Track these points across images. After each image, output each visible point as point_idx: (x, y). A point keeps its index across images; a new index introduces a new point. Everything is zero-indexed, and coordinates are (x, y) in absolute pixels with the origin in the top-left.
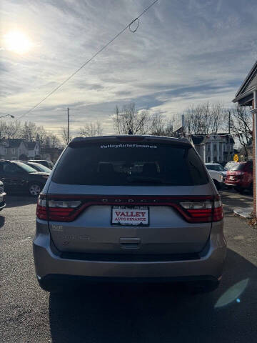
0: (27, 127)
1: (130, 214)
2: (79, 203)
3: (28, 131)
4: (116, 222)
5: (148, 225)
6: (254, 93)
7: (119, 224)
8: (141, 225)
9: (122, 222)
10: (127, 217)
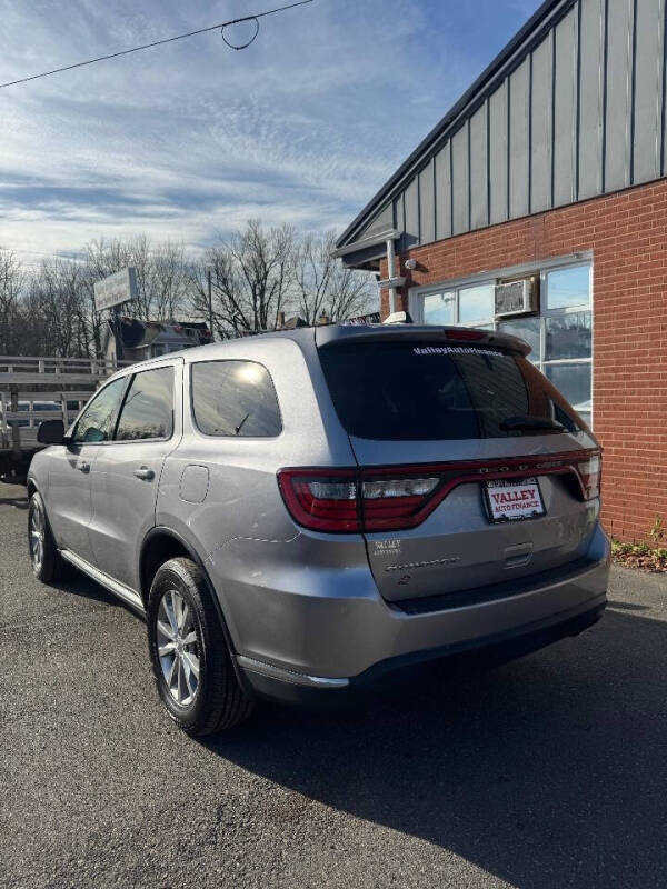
1: (513, 496)
2: (434, 481)
4: (496, 515)
5: (544, 514)
6: (389, 244)
7: (504, 519)
8: (535, 515)
9: (508, 514)
10: (510, 504)
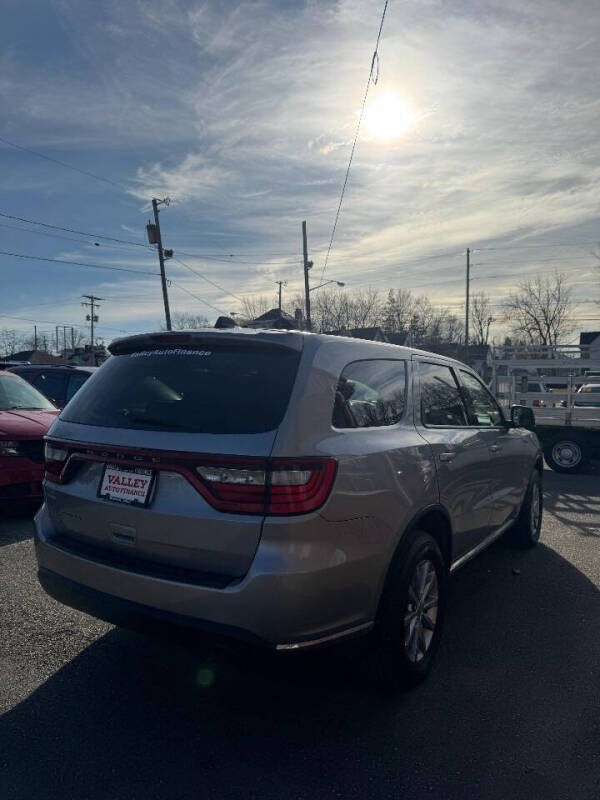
0: (393, 301)
1: (126, 481)
3: (395, 309)
5: (144, 505)
7: (108, 498)
8: (135, 503)
9: (112, 494)
10: (121, 487)
